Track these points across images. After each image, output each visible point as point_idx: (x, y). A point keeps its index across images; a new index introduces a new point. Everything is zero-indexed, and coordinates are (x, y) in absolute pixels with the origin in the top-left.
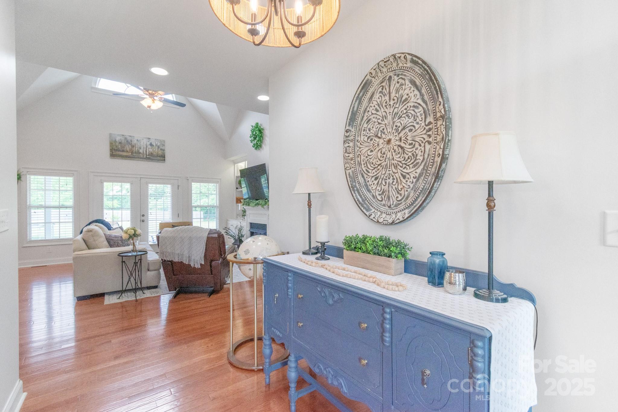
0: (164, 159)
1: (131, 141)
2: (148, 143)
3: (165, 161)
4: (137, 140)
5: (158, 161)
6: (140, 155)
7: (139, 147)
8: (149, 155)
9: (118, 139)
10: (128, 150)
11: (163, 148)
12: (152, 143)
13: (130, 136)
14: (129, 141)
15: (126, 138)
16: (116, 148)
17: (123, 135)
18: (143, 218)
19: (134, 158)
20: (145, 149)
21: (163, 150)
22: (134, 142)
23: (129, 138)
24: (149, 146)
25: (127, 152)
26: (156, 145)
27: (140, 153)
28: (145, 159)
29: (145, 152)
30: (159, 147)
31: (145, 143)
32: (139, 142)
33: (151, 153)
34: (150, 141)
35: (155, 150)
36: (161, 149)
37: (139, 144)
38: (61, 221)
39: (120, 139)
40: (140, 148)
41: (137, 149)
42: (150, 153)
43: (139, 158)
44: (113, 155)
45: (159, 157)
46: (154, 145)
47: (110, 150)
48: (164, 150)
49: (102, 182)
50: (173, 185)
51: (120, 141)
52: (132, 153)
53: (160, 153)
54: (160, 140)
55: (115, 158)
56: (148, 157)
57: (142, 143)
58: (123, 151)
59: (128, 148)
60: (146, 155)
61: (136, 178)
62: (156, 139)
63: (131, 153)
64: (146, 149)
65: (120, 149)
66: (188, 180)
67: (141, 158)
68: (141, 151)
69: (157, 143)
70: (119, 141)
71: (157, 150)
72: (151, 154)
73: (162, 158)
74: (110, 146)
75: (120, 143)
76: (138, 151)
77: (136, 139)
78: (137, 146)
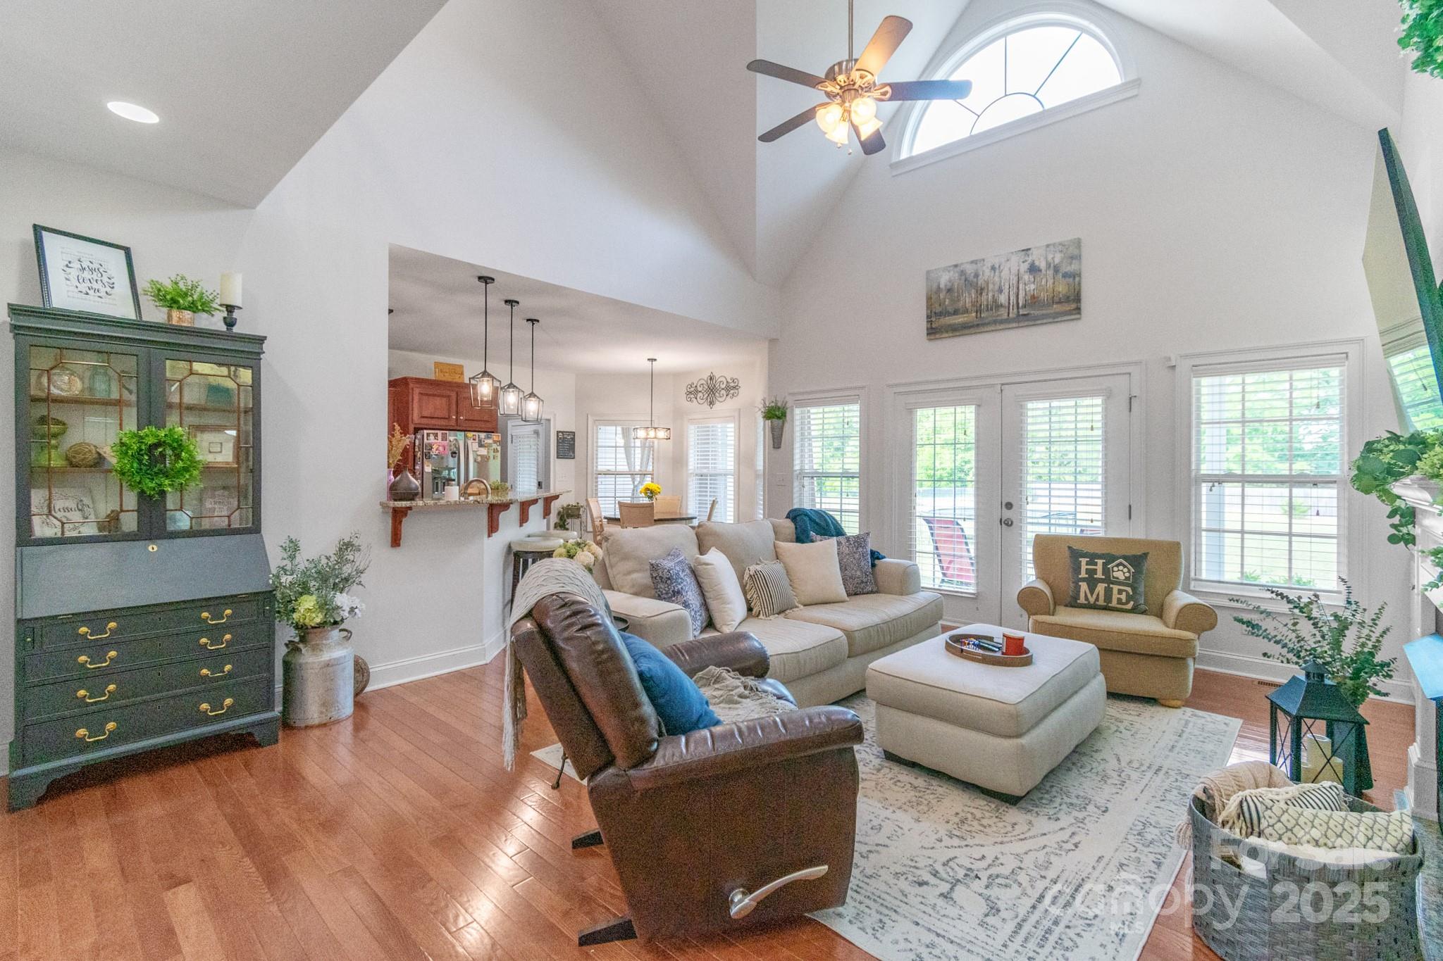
0: (1074, 306)
1: (977, 276)
2: (1024, 267)
3: (1079, 313)
4: (993, 268)
5: (1055, 318)
6: (1003, 312)
7: (997, 287)
8: (1024, 306)
9: (944, 280)
10: (968, 305)
11: (1072, 268)
12: (1037, 263)
13: (972, 262)
14: (971, 278)
15: (963, 273)
16: (938, 309)
17: (956, 266)
18: (1007, 514)
19: (984, 325)
20: (1015, 290)
21: (1070, 277)
22: (986, 273)
23: (970, 269)
24: (1026, 277)
25: (966, 311)
26: (1048, 265)
27: (1000, 306)
28: (1013, 320)
29: (1013, 298)
30: (1056, 270)
31: (1014, 271)
32: (997, 271)
33: (1033, 297)
34: (1030, 260)
35: (1049, 284)
36: (1065, 275)
37: (997, 279)
38: (844, 507)
39: (950, 281)
40: (1001, 291)
41: (990, 295)
42: (1028, 298)
43: (995, 322)
44: (933, 332)
45: (1060, 302)
46: (1043, 265)
47: (928, 317)
48: (1076, 275)
49: (910, 411)
50: (1108, 395)
51: (948, 287)
52: (979, 311)
53: (1062, 288)
54: (1060, 244)
55: (937, 336)
56: (1021, 312)
57: (1005, 274)
58: (956, 312)
59: (967, 299)
60: (1018, 308)
61: (993, 385)
62: (1048, 246)
63: (974, 314)
64: (1018, 288)
65: (950, 309)
66: (1173, 367)
67: (1002, 322)
68: (1003, 299)
69: (1050, 257)
70: (946, 286)
71: (1050, 282)
72: (1033, 301)
73: (1067, 307)
74: (927, 308)
75: (949, 290)
76: (995, 301)
77: (990, 265)
78: (991, 286)
